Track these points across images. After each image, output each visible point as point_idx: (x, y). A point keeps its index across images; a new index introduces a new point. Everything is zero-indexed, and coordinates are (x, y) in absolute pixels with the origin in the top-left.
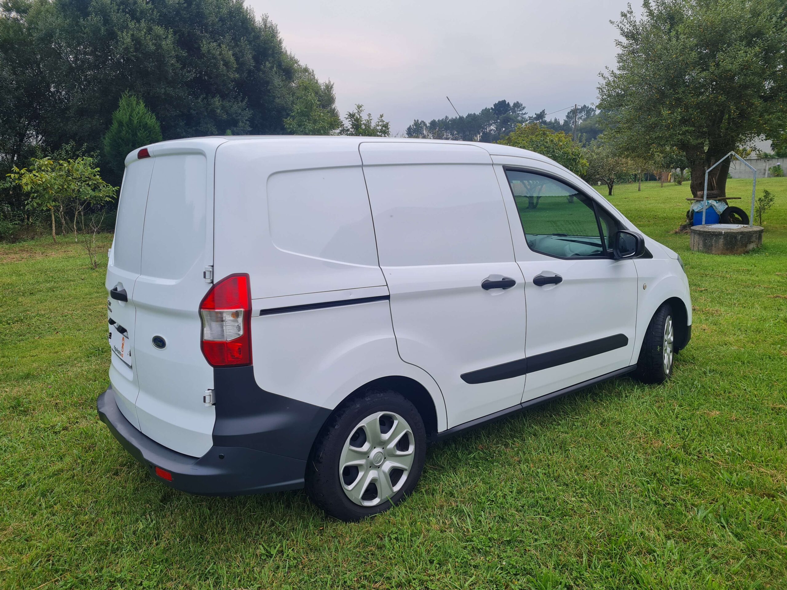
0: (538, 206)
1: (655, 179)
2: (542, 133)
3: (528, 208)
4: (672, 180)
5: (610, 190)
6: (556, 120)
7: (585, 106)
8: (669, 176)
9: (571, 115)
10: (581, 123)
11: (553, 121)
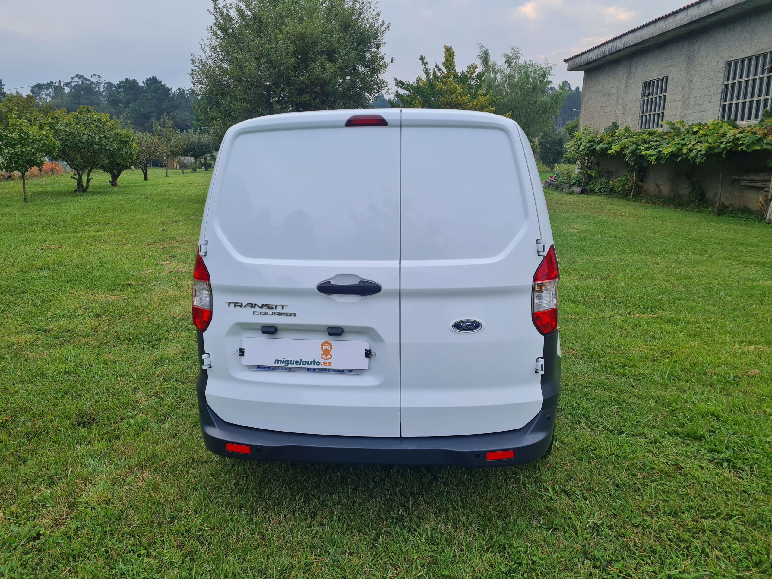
0: (88, 190)
1: (161, 166)
2: (86, 111)
3: (76, 191)
4: (178, 168)
5: (145, 174)
6: (18, 93)
7: (51, 82)
8: (175, 163)
9: (36, 89)
10: (50, 100)
11: (14, 93)
